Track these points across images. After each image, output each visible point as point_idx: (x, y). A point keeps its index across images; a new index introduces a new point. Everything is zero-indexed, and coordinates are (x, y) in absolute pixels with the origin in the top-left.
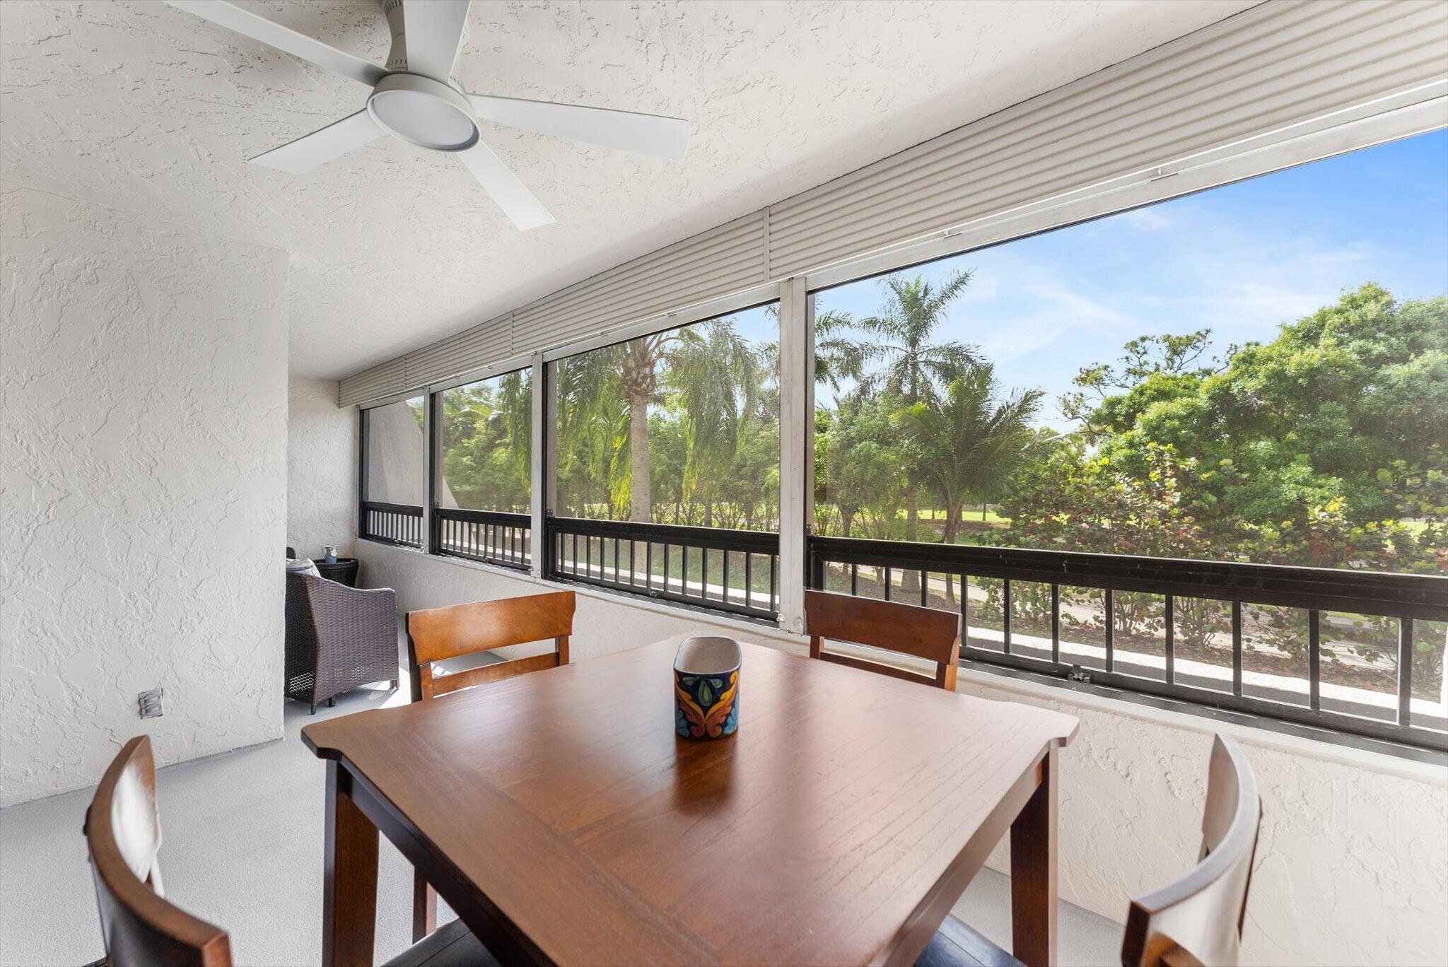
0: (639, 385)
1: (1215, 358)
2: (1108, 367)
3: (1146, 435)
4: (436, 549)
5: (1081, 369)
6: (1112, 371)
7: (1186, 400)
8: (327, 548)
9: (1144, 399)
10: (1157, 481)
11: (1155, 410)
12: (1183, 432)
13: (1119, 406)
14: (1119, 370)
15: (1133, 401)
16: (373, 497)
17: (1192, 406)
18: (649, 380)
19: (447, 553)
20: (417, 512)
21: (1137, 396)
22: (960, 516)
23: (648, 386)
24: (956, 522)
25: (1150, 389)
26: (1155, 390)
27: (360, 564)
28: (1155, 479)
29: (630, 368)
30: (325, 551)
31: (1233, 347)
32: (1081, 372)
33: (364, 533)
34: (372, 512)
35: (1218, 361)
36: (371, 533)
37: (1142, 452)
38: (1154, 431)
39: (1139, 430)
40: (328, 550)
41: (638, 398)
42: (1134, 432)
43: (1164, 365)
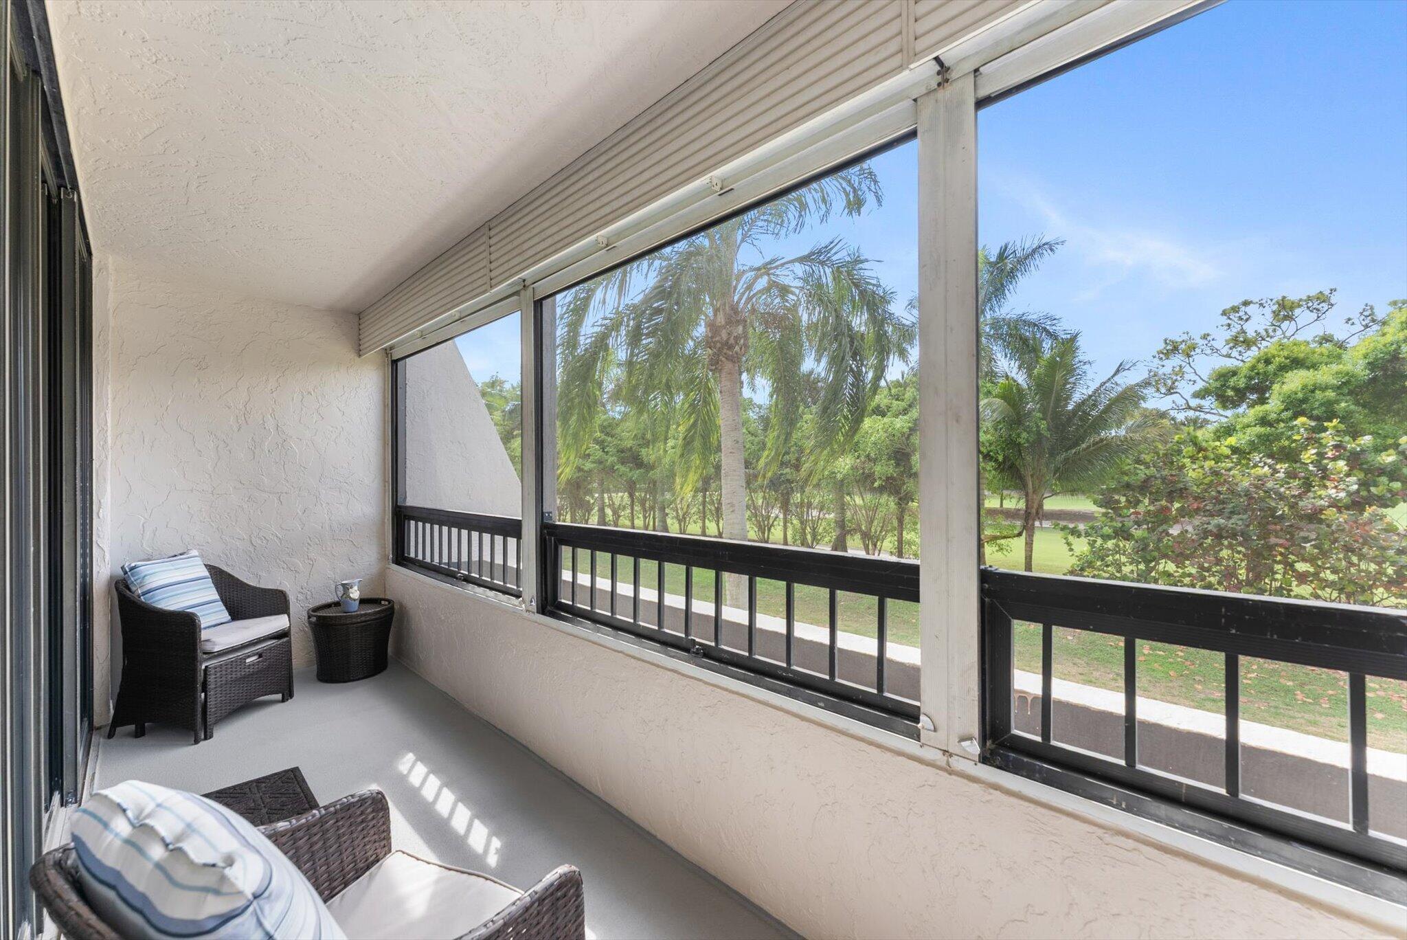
0: (731, 347)
1: (1349, 319)
2: (1208, 335)
3: (1286, 409)
4: (550, 604)
5: (1166, 340)
6: (1213, 340)
7: (1335, 367)
8: (343, 585)
9: (1271, 368)
10: (1312, 463)
11: (1295, 381)
12: (1343, 405)
13: (1235, 378)
14: (1221, 337)
15: (1256, 371)
16: (414, 498)
17: (1347, 374)
18: (742, 341)
19: (575, 614)
20: (510, 528)
21: (1261, 366)
22: (1041, 506)
23: (741, 349)
24: (1037, 513)
25: (1279, 356)
26: (1286, 358)
27: (396, 607)
28: (1309, 461)
29: (719, 327)
30: (341, 591)
31: (1369, 308)
32: (1166, 343)
33: (401, 557)
34: (413, 523)
35: (1353, 324)
36: (412, 555)
37: (1283, 430)
38: (1296, 406)
39: (1274, 404)
40: (346, 588)
41: (728, 366)
42: (1267, 407)
43: (1264, 333)
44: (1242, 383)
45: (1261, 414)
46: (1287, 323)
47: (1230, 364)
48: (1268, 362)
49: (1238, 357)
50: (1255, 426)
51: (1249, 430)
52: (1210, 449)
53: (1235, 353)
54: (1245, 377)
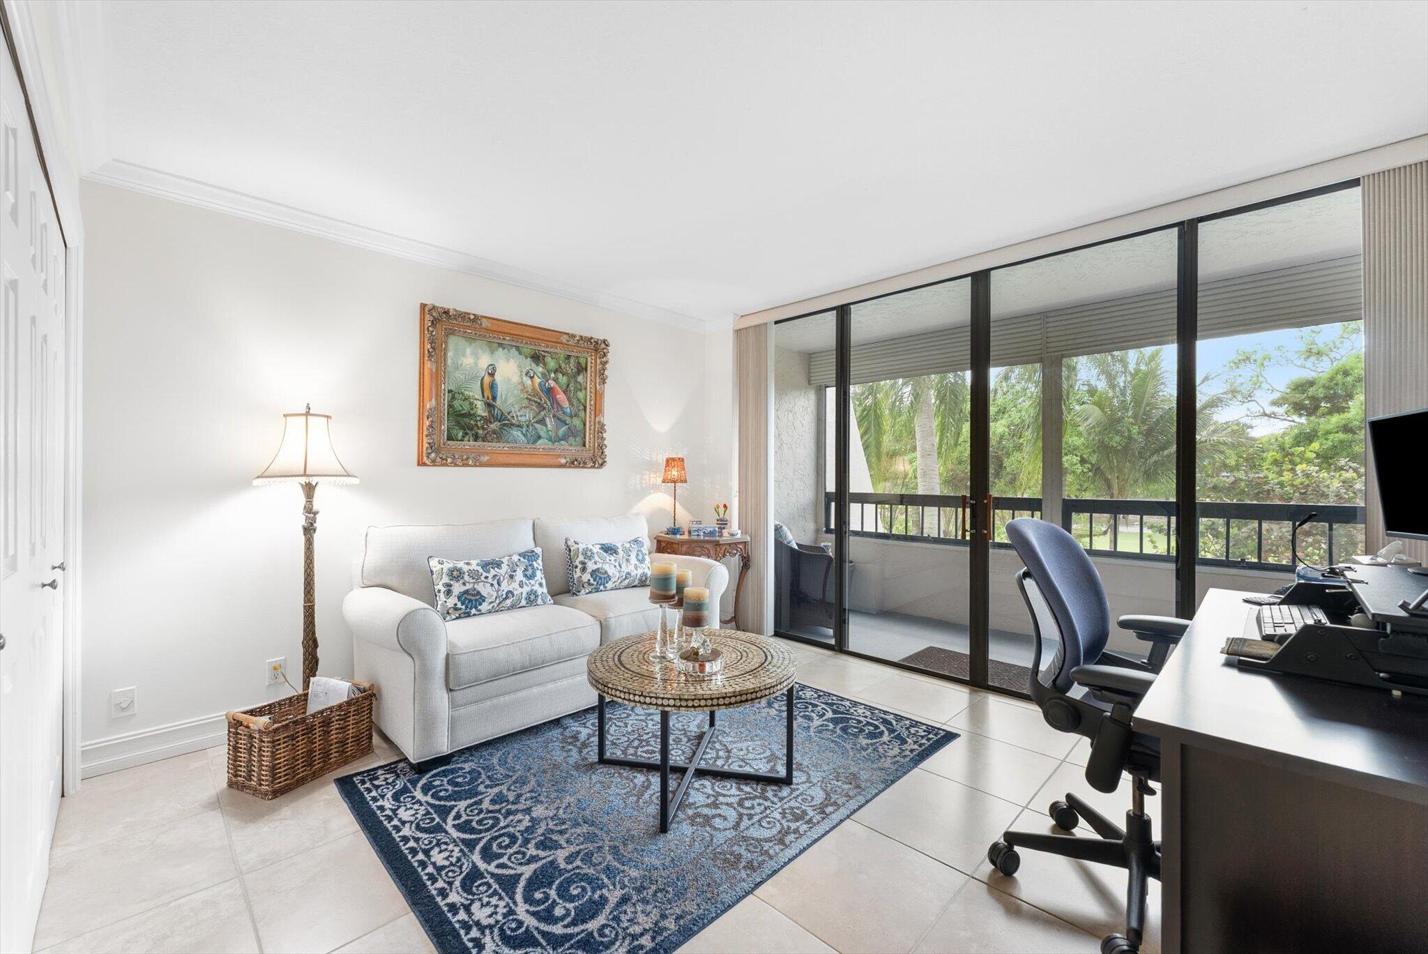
9: (1350, 379)
13: (1313, 388)
25: (1356, 368)
32: (1237, 354)
43: (1331, 345)
44: (1321, 393)
45: (1343, 422)
46: (1355, 335)
47: (1307, 375)
48: (1346, 373)
49: (1312, 368)
50: (1337, 432)
51: (1331, 437)
52: (1296, 454)
53: (1309, 364)
54: (1324, 387)
